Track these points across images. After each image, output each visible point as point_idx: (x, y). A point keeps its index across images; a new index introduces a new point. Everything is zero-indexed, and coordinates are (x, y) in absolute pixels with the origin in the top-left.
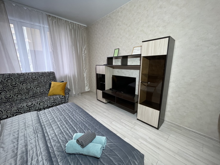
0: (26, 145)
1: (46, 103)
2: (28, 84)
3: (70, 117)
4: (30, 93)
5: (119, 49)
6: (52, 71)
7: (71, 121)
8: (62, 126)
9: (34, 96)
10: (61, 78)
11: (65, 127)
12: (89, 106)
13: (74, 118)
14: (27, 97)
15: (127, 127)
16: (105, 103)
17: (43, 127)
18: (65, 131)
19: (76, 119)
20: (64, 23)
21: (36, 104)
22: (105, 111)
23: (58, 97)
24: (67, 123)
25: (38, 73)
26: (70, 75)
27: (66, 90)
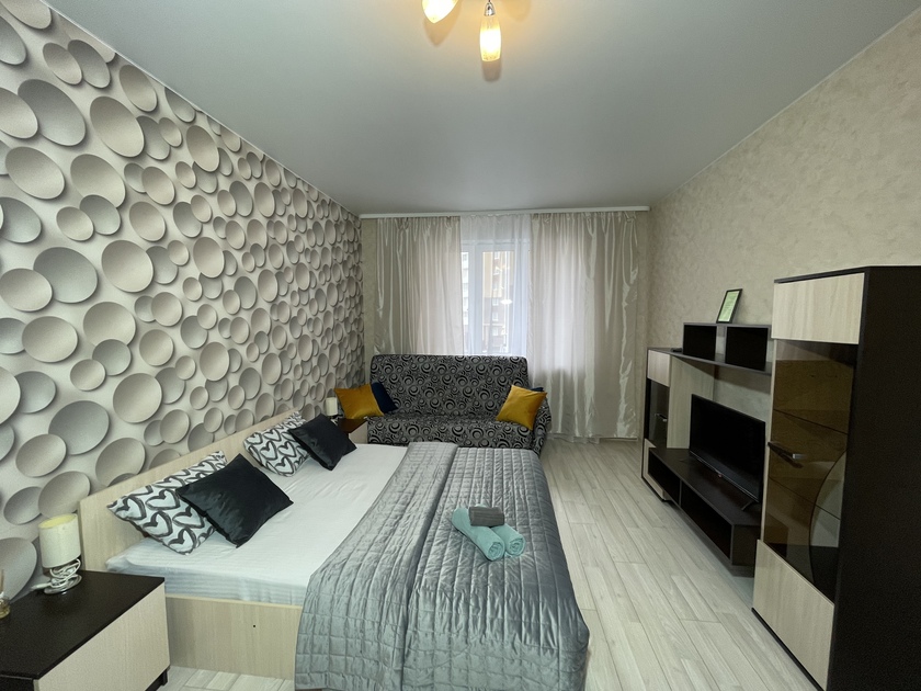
0: (417, 487)
1: (486, 434)
2: (469, 384)
3: (502, 478)
4: (468, 405)
5: (741, 291)
6: (523, 355)
7: (497, 488)
8: (476, 487)
9: (473, 415)
10: (543, 377)
11: (480, 492)
12: (598, 486)
13: (507, 483)
14: (461, 412)
15: (676, 606)
16: (663, 501)
17: (450, 475)
18: (474, 498)
19: (508, 489)
20: (571, 222)
21: (467, 432)
22: (640, 523)
23: (515, 428)
24: (487, 487)
25: (491, 358)
26: (569, 373)
27: (540, 415)
